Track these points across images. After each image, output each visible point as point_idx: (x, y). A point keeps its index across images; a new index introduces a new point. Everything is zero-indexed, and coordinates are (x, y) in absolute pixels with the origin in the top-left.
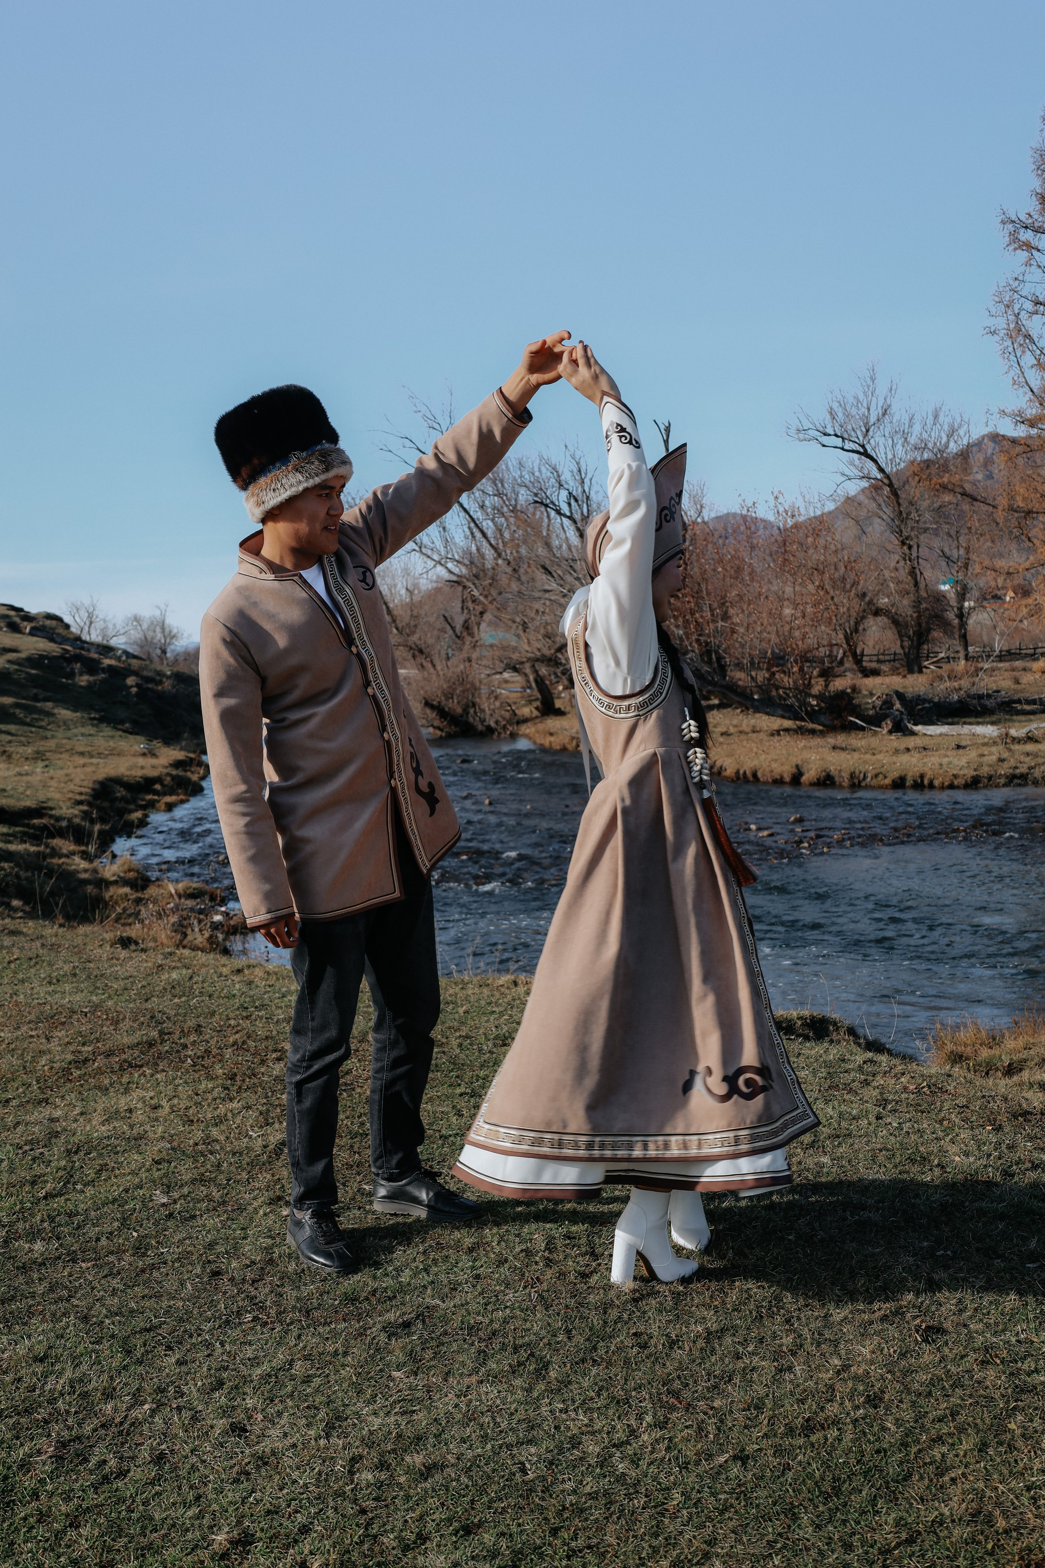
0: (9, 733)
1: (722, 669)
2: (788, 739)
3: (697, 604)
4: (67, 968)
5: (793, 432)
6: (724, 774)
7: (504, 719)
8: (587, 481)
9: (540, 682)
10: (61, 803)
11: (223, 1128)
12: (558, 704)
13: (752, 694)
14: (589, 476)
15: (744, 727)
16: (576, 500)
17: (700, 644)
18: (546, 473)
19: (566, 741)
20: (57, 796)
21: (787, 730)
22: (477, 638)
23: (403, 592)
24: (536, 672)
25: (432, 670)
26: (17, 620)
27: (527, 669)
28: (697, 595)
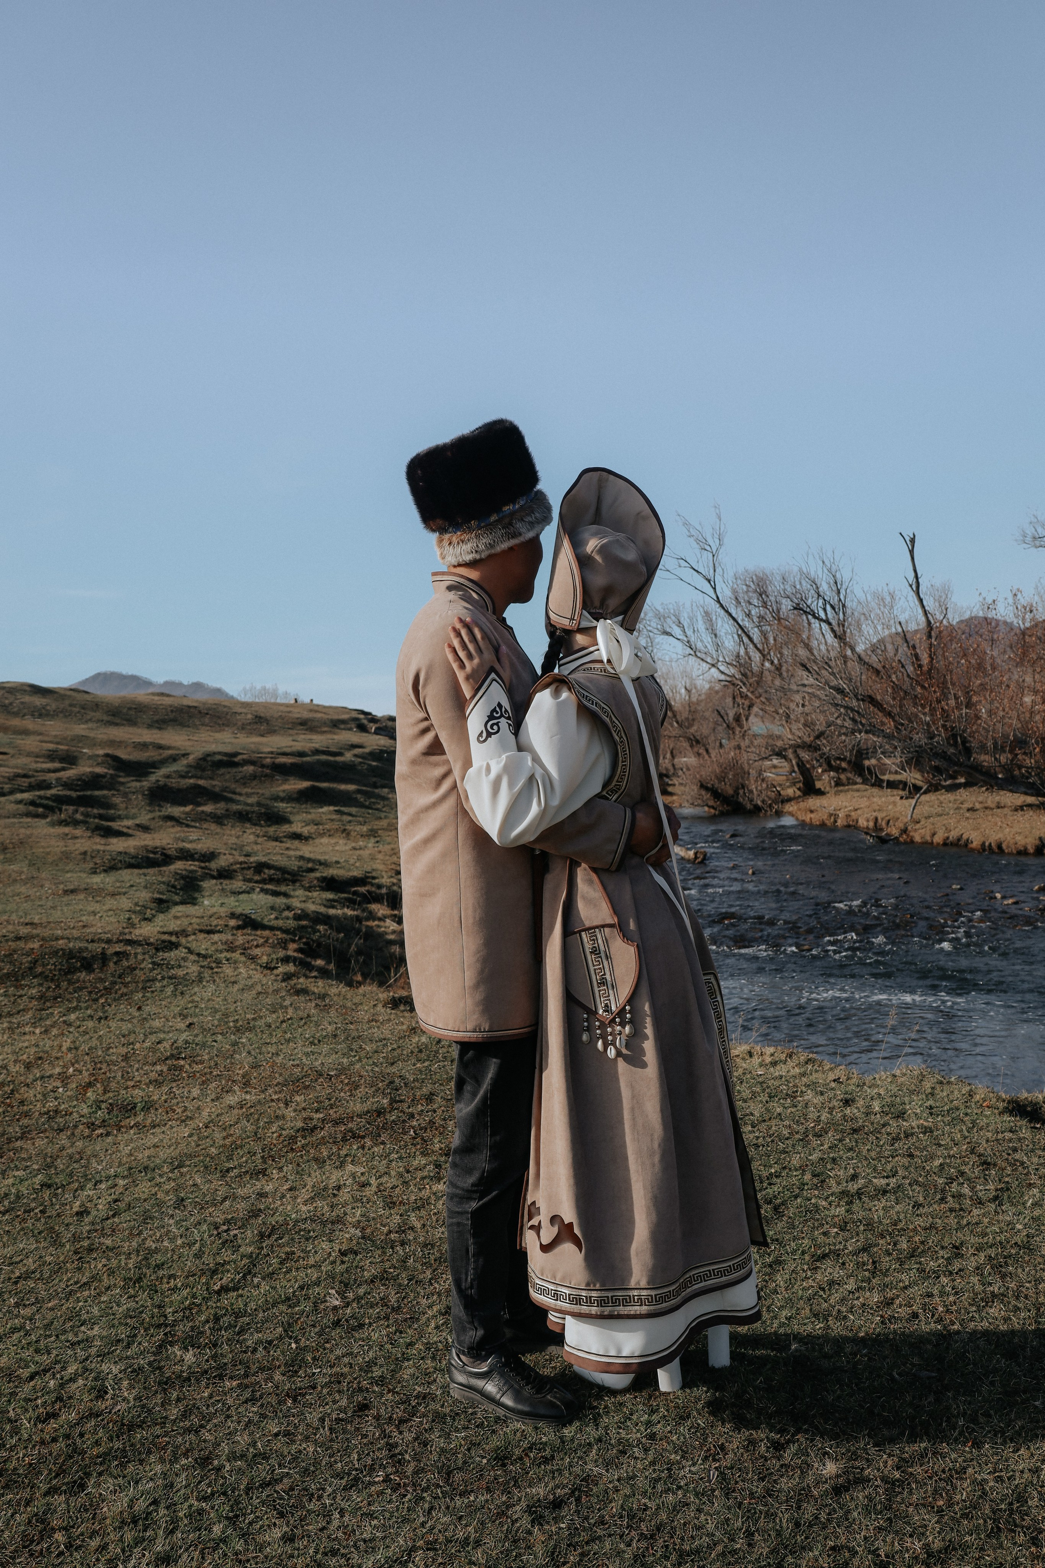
0: (350, 814)
1: (968, 751)
2: (1031, 813)
3: (943, 693)
4: (330, 1028)
5: (1028, 539)
6: (970, 846)
7: (770, 798)
8: (843, 592)
9: (801, 765)
10: (384, 874)
11: (423, 1213)
12: (818, 785)
13: (996, 773)
14: (844, 587)
15: (989, 803)
16: (833, 607)
17: (946, 729)
18: (806, 585)
19: (825, 817)
20: (381, 867)
21: (1030, 806)
22: (745, 728)
23: (683, 691)
24: (797, 756)
25: (706, 757)
26: (365, 722)
27: (790, 754)
28: (943, 686)
